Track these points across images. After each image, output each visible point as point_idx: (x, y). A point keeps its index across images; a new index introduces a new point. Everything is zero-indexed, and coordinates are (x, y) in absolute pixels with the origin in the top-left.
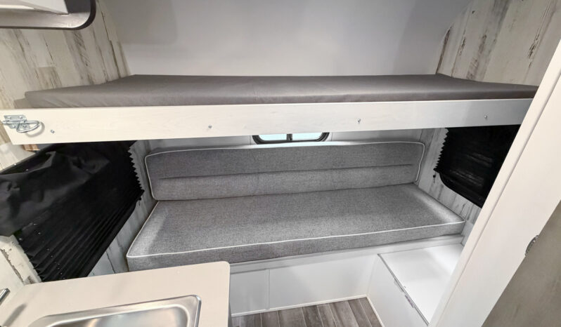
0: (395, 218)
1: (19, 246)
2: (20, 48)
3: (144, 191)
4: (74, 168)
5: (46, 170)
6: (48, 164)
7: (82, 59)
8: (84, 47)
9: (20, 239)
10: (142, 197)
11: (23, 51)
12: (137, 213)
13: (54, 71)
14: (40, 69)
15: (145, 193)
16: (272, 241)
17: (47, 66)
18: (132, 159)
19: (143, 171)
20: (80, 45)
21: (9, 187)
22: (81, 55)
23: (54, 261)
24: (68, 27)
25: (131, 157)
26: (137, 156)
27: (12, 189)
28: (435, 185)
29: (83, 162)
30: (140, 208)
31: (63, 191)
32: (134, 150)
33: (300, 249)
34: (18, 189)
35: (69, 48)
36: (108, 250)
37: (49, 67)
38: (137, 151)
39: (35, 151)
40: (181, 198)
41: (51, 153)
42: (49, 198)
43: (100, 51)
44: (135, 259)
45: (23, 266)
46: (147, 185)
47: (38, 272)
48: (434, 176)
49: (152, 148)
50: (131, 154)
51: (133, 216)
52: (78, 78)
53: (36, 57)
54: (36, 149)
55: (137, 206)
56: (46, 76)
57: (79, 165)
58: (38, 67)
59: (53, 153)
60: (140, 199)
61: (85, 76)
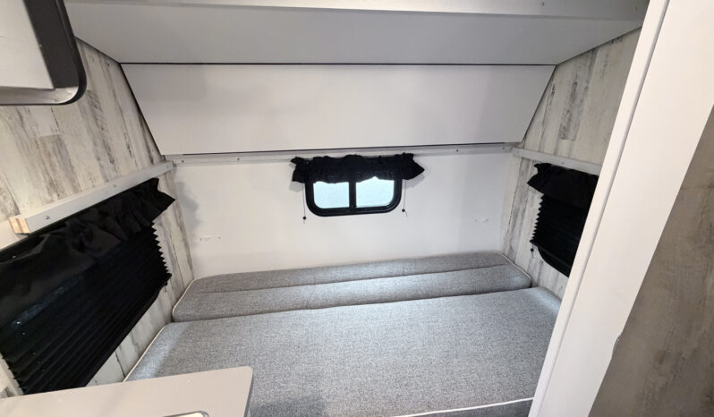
2: (18, 117)
3: (171, 275)
4: (74, 252)
5: (34, 257)
6: (38, 249)
7: (97, 124)
8: (100, 109)
10: (169, 282)
11: (22, 120)
12: (160, 301)
13: (60, 140)
14: (41, 139)
15: (173, 278)
17: (52, 134)
18: (157, 236)
20: (96, 107)
22: (96, 118)
23: (42, 368)
24: (53, 102)
25: (157, 239)
28: (534, 261)
29: (86, 244)
30: (165, 296)
32: (161, 224)
35: (82, 113)
36: (118, 349)
37: (53, 136)
38: (165, 225)
39: (28, 234)
41: (44, 235)
43: (121, 112)
47: (20, 382)
48: (532, 250)
50: (155, 230)
51: (155, 305)
52: (89, 145)
53: (37, 125)
54: (26, 231)
55: (162, 292)
56: (50, 146)
57: (81, 248)
58: (38, 136)
59: (47, 236)
60: (166, 284)
61: (99, 142)
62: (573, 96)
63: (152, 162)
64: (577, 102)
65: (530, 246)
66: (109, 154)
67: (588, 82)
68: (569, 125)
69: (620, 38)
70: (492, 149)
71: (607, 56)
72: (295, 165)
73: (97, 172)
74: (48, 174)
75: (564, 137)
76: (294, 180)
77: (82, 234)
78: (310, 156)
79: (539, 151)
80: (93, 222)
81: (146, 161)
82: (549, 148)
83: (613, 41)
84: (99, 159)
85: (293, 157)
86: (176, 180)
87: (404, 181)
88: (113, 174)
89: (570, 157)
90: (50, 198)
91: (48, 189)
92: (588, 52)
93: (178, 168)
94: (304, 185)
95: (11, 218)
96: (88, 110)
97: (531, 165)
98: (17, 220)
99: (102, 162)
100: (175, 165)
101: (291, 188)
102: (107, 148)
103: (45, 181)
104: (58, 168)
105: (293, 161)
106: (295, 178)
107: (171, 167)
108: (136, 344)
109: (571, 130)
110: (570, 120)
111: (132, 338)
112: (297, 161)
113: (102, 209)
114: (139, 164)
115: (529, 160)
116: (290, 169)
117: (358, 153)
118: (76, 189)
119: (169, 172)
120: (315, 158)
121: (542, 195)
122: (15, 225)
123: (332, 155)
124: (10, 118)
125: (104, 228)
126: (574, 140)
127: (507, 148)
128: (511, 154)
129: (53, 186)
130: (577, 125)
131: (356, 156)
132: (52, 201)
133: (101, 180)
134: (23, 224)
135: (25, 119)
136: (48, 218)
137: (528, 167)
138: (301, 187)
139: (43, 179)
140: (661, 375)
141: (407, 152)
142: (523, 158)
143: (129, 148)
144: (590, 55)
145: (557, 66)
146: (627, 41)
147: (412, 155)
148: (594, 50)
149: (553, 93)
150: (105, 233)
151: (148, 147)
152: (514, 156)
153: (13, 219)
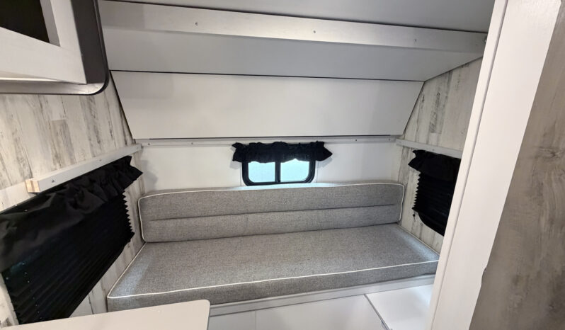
0: (375, 256)
1: (5, 286)
2: (39, 105)
3: (133, 234)
4: (70, 208)
5: (44, 210)
6: (47, 204)
7: (91, 112)
8: (95, 103)
9: (7, 278)
10: (132, 240)
11: (42, 108)
12: (124, 256)
13: (65, 123)
14: (53, 122)
15: (135, 236)
16: (254, 280)
17: (60, 119)
18: (126, 202)
19: (136, 212)
20: (91, 101)
21: (8, 226)
22: (91, 109)
23: (35, 304)
24: (84, 93)
25: (125, 199)
26: (131, 198)
27: (10, 228)
28: (416, 224)
29: (79, 203)
30: (128, 250)
31: (56, 230)
32: (129, 193)
33: (282, 289)
34: (15, 228)
35: (81, 104)
36: (90, 293)
37: (61, 121)
38: (132, 193)
39: (36, 193)
40: (171, 240)
41: (50, 194)
42: (42, 238)
43: (108, 105)
44: (116, 299)
45: (4, 306)
46: (138, 227)
47: (18, 314)
48: (414, 215)
49: (146, 191)
50: (125, 197)
51: (120, 258)
52: (85, 129)
53: (51, 113)
54: (37, 190)
55: (126, 247)
56: (58, 128)
57: (75, 206)
58: (51, 120)
59: (53, 195)
60: (130, 241)
61: (91, 127)
62: (438, 103)
63: (126, 144)
64: (441, 107)
65: (412, 212)
66: (97, 136)
67: (447, 93)
68: (436, 123)
69: (467, 64)
70: (382, 139)
71: (459, 76)
72: (235, 149)
73: (88, 149)
74: (55, 149)
75: (433, 131)
76: (234, 160)
77: (76, 195)
78: (246, 142)
79: (416, 141)
80: (84, 187)
81: (122, 143)
82: (423, 139)
83: (462, 66)
84: (90, 140)
85: (234, 142)
86: (141, 159)
87: (317, 162)
88: (99, 151)
89: (439, 145)
90: (54, 167)
91: (54, 160)
92: (446, 73)
93: (144, 149)
94: (241, 164)
95: (27, 181)
96: (86, 103)
97: (410, 151)
98: (32, 182)
99: (92, 142)
100: (142, 147)
101: (231, 166)
102: (97, 132)
103: (53, 154)
104: (62, 145)
105: (234, 145)
106: (235, 158)
107: (140, 149)
108: (104, 290)
109: (438, 127)
110: (436, 119)
111: (102, 284)
112: (237, 146)
113: (91, 177)
114: (117, 145)
115: (408, 148)
116: (231, 152)
117: (283, 141)
118: (73, 162)
119: (137, 152)
120: (250, 144)
121: (419, 173)
122: (29, 186)
123: (264, 142)
124: (34, 106)
125: (92, 192)
126: (440, 133)
127: (392, 139)
128: (395, 144)
129: (57, 158)
130: (442, 123)
131: (281, 143)
132: (56, 169)
133: (90, 156)
134: (36, 185)
135: (44, 107)
136: (53, 182)
137: (408, 153)
138: (239, 165)
139: (51, 152)
140: (517, 294)
141: (319, 140)
142: (404, 147)
143: (111, 132)
144: (448, 74)
145: (425, 82)
146: (473, 66)
147: (323, 143)
148: (450, 72)
149: (423, 100)
150: (93, 195)
151: (124, 132)
152: (397, 145)
153: (28, 181)
